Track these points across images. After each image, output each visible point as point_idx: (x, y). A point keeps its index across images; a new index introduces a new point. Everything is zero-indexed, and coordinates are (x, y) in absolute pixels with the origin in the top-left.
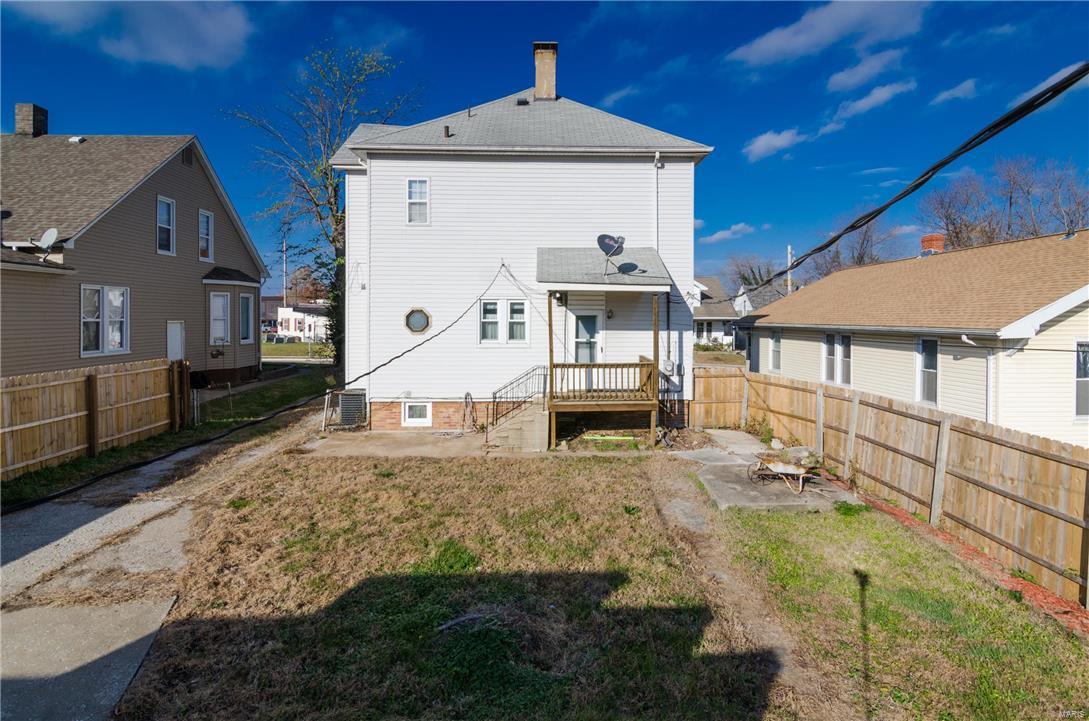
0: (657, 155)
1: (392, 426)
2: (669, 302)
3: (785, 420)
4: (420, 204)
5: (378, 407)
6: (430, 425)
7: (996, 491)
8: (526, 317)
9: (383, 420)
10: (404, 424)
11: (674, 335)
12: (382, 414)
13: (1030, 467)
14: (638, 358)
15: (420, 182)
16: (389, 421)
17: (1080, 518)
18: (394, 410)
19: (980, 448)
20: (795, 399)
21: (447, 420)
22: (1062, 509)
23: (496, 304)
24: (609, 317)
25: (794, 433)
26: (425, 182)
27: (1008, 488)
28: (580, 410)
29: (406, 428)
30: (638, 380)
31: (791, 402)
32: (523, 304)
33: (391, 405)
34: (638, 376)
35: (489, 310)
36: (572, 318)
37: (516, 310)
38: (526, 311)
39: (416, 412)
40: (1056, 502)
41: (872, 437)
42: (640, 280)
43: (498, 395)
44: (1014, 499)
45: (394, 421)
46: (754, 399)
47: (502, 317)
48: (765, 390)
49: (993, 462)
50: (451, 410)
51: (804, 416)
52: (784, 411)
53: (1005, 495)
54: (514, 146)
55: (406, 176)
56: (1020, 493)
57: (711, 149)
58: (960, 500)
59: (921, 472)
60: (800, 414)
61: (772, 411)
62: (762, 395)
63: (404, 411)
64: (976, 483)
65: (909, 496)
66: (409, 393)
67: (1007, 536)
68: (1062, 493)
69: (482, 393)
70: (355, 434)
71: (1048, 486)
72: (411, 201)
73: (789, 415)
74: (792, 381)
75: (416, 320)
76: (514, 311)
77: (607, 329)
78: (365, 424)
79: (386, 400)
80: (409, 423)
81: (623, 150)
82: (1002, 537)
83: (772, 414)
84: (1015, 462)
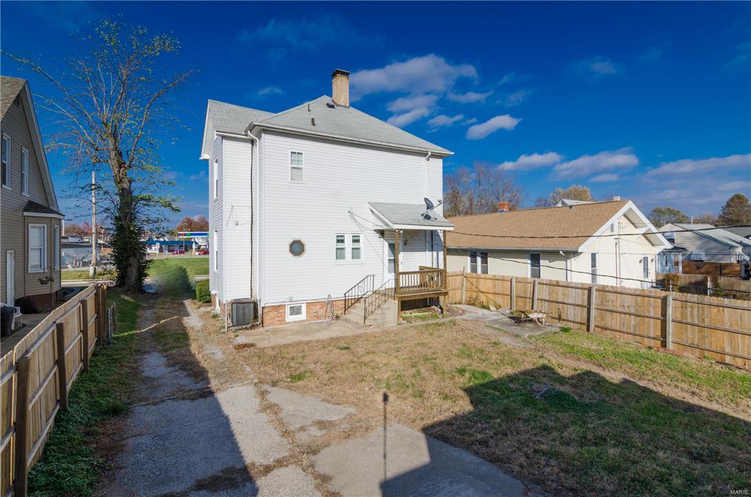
0: (430, 153)
1: (280, 322)
2: (432, 236)
3: (491, 296)
4: (298, 168)
5: (269, 310)
6: (305, 319)
7: (620, 313)
8: (361, 245)
9: (273, 318)
10: (287, 320)
11: (435, 253)
12: (273, 314)
13: (636, 301)
14: (418, 268)
15: (299, 153)
16: (277, 319)
17: (660, 316)
18: (281, 311)
19: (611, 296)
20: (497, 285)
21: (316, 314)
22: (652, 314)
23: (344, 236)
24: (405, 244)
25: (497, 302)
26: (302, 154)
27: (627, 310)
28: (413, 299)
29: (288, 323)
30: (419, 280)
31: (494, 286)
32: (359, 236)
33: (278, 308)
34: (419, 278)
35: (340, 240)
36: (386, 245)
37: (356, 241)
38: (361, 241)
39: (295, 310)
40: (649, 312)
41: (547, 298)
42: (434, 223)
43: (347, 295)
44: (630, 314)
45: (281, 318)
46: (469, 287)
47: (348, 244)
48: (477, 282)
49: (618, 301)
50: (318, 307)
51: (502, 293)
52: (490, 292)
53: (625, 314)
54: (359, 138)
55: (289, 149)
56: (632, 311)
57: (453, 153)
58: (602, 319)
59: (580, 311)
60: (500, 292)
61: (482, 292)
62: (475, 284)
63: (288, 310)
64: (611, 311)
65: (574, 322)
66: (291, 298)
67: (627, 329)
68: (651, 309)
69: (338, 294)
70: (250, 331)
71: (644, 307)
72: (293, 166)
73: (494, 294)
74: (495, 276)
75: (296, 246)
76: (354, 241)
77: (404, 251)
78: (258, 323)
79: (276, 304)
80: (290, 318)
81: (414, 148)
82: (625, 330)
83: (481, 294)
84: (629, 300)
